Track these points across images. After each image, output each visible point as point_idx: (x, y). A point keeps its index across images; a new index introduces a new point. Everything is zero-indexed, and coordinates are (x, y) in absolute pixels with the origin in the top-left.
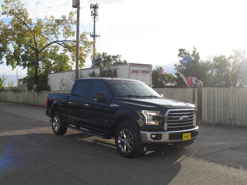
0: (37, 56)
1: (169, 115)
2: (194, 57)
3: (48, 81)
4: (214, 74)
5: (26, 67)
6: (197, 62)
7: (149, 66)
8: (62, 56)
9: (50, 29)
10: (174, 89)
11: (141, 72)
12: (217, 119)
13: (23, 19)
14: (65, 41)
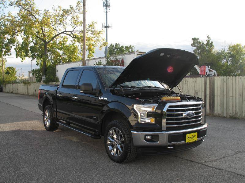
0: (45, 47)
1: (168, 111)
2: (208, 46)
3: (56, 72)
4: (229, 63)
5: (35, 59)
6: (211, 51)
8: (71, 47)
9: (58, 19)
12: (231, 111)
13: (30, 9)
14: (73, 31)
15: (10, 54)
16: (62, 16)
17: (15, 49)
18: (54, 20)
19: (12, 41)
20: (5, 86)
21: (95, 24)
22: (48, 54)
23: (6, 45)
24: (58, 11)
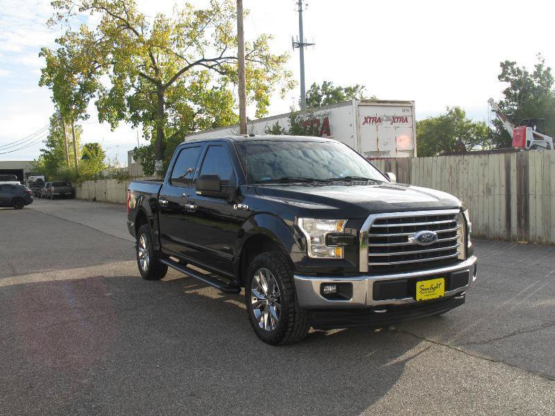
0: (161, 97)
1: (372, 230)
2: (538, 79)
5: (138, 123)
6: (546, 91)
7: (408, 105)
8: (217, 94)
9: (185, 33)
10: (459, 157)
11: (388, 119)
13: (124, 16)
14: (220, 58)
15: (86, 116)
16: (195, 25)
17: (96, 104)
18: (175, 36)
19: (88, 88)
20: (81, 186)
21: (269, 41)
22: (168, 111)
23: (77, 96)
24: (185, 16)
